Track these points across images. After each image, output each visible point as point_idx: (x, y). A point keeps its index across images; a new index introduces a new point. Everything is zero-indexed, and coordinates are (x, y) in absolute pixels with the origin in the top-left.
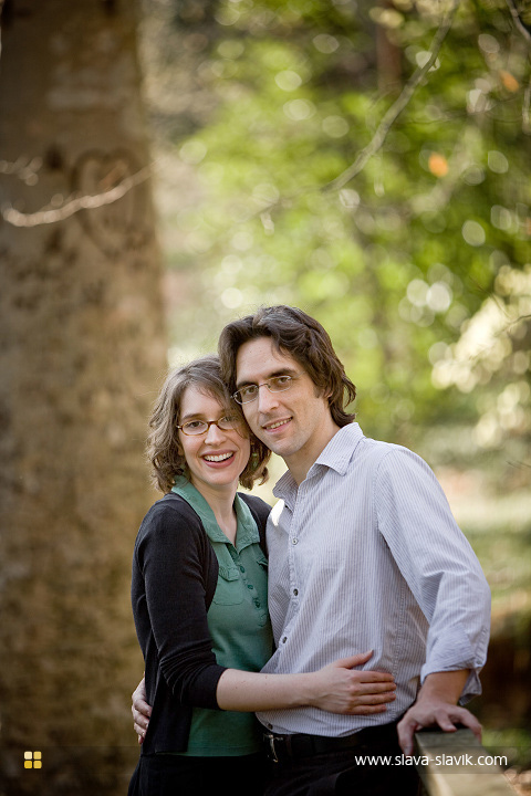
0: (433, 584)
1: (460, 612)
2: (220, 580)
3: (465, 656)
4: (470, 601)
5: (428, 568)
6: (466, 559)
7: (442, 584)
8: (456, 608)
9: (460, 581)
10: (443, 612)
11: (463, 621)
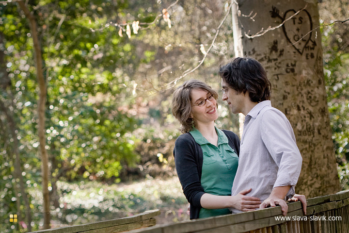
0: (280, 156)
1: (288, 166)
2: (204, 157)
3: (287, 181)
4: (292, 162)
5: (278, 151)
6: (292, 148)
7: (283, 156)
8: (287, 164)
9: (289, 155)
10: (282, 166)
11: (288, 169)
